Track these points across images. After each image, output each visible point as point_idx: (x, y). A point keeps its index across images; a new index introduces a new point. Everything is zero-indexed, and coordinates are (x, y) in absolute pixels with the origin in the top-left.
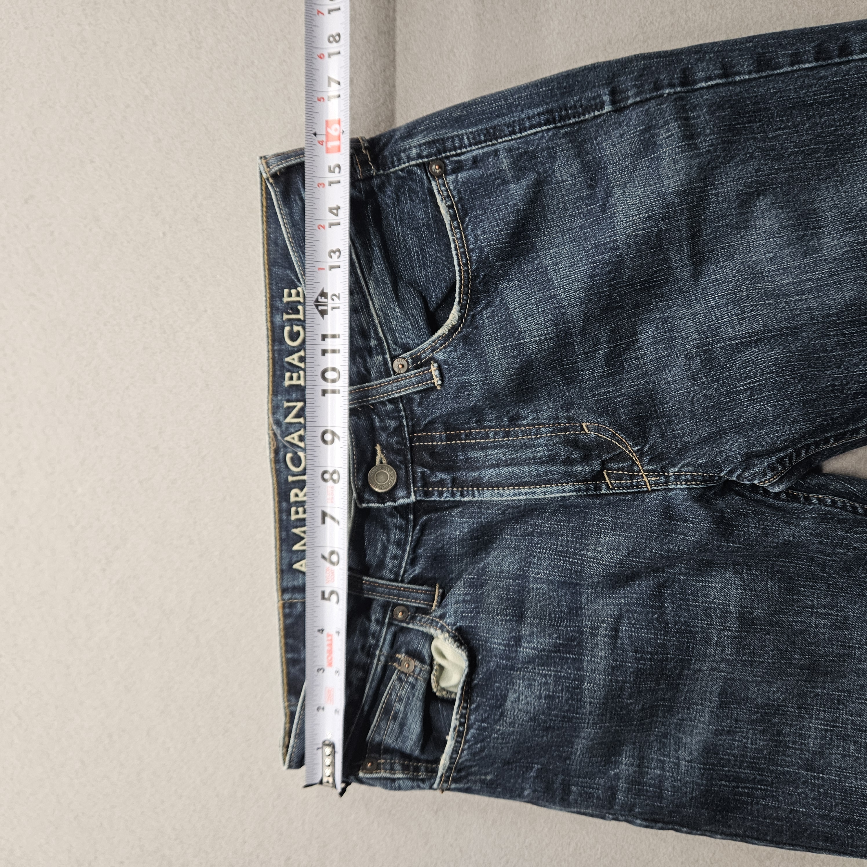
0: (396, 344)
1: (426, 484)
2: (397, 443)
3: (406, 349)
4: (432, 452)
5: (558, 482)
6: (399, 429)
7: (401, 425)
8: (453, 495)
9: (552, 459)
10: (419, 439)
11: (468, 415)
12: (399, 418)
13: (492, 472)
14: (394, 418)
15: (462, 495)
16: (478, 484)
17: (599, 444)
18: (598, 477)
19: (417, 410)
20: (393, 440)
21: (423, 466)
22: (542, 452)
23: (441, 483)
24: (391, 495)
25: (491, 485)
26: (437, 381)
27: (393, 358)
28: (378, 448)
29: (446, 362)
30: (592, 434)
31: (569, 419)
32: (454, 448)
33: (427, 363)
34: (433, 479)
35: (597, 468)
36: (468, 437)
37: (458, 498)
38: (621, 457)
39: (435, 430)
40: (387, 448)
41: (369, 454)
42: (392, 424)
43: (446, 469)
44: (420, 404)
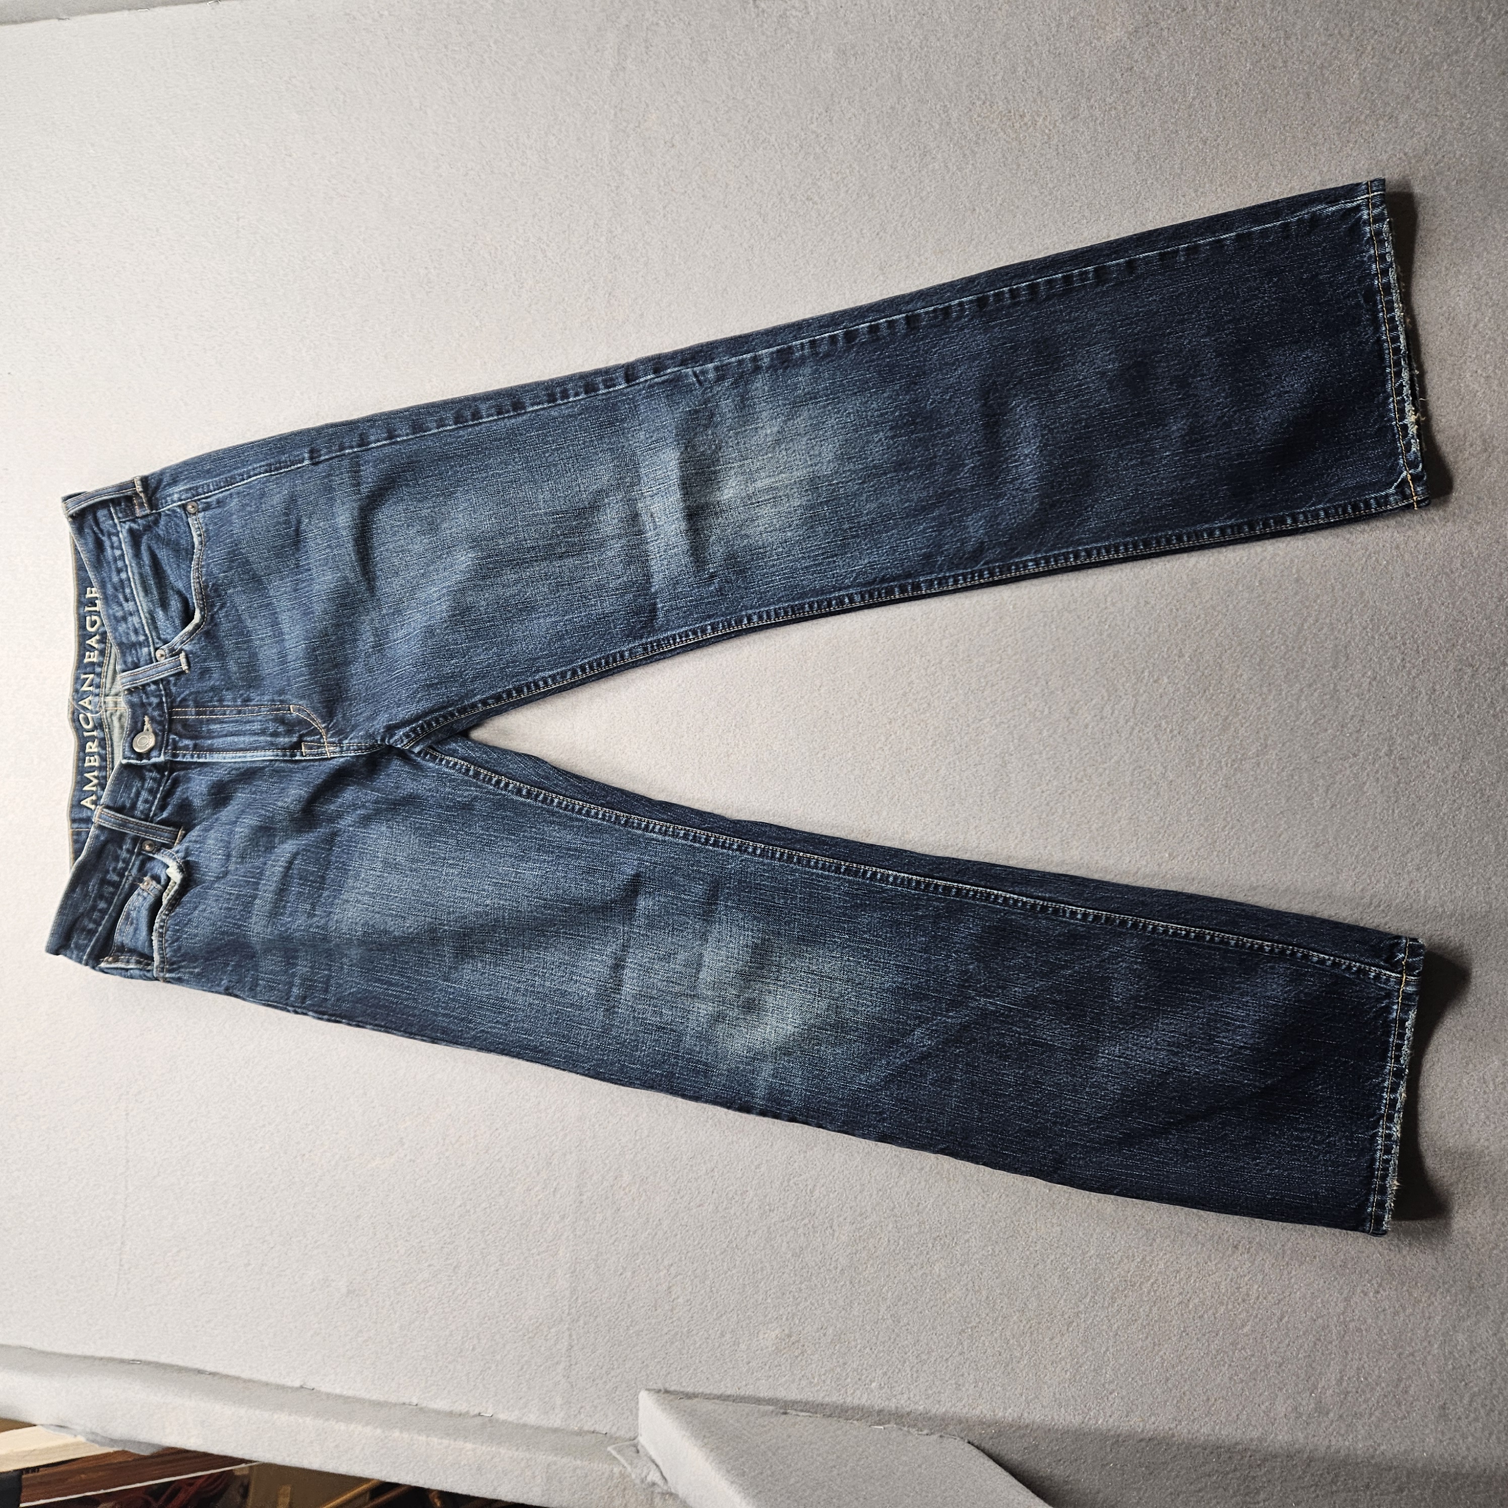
0: (159, 638)
1: (175, 748)
2: (160, 715)
3: (165, 642)
4: (185, 723)
5: (263, 748)
6: (160, 704)
7: (161, 703)
8: (192, 756)
9: (263, 732)
10: (177, 713)
11: (211, 694)
12: (160, 696)
13: (221, 740)
14: (156, 696)
15: (199, 757)
16: (211, 750)
17: (300, 722)
18: (297, 746)
19: (173, 689)
20: (156, 713)
21: (176, 734)
22: (257, 726)
23: (186, 748)
24: (148, 755)
25: (219, 750)
26: (185, 667)
27: (156, 649)
28: (146, 719)
29: (191, 652)
30: (295, 714)
31: (282, 702)
32: (201, 722)
33: (178, 653)
34: (181, 744)
35: (295, 739)
36: (212, 713)
37: (195, 760)
38: (315, 732)
39: (188, 706)
40: (152, 719)
41: (139, 725)
42: (155, 700)
43: (191, 738)
44: (175, 685)
